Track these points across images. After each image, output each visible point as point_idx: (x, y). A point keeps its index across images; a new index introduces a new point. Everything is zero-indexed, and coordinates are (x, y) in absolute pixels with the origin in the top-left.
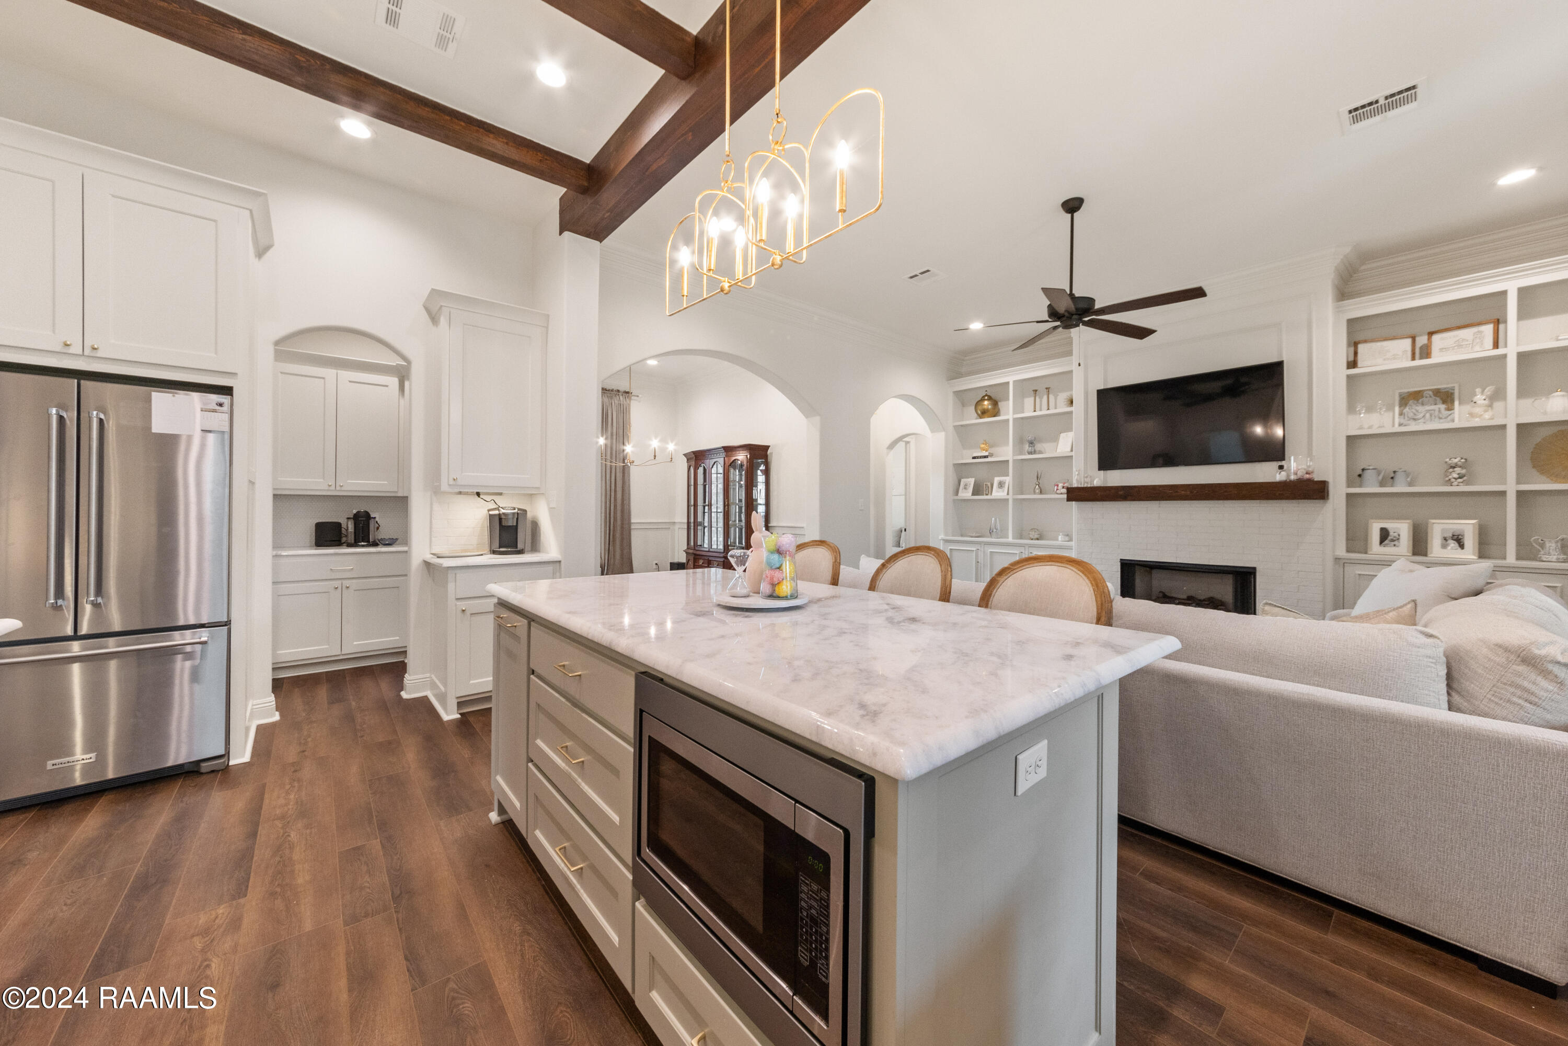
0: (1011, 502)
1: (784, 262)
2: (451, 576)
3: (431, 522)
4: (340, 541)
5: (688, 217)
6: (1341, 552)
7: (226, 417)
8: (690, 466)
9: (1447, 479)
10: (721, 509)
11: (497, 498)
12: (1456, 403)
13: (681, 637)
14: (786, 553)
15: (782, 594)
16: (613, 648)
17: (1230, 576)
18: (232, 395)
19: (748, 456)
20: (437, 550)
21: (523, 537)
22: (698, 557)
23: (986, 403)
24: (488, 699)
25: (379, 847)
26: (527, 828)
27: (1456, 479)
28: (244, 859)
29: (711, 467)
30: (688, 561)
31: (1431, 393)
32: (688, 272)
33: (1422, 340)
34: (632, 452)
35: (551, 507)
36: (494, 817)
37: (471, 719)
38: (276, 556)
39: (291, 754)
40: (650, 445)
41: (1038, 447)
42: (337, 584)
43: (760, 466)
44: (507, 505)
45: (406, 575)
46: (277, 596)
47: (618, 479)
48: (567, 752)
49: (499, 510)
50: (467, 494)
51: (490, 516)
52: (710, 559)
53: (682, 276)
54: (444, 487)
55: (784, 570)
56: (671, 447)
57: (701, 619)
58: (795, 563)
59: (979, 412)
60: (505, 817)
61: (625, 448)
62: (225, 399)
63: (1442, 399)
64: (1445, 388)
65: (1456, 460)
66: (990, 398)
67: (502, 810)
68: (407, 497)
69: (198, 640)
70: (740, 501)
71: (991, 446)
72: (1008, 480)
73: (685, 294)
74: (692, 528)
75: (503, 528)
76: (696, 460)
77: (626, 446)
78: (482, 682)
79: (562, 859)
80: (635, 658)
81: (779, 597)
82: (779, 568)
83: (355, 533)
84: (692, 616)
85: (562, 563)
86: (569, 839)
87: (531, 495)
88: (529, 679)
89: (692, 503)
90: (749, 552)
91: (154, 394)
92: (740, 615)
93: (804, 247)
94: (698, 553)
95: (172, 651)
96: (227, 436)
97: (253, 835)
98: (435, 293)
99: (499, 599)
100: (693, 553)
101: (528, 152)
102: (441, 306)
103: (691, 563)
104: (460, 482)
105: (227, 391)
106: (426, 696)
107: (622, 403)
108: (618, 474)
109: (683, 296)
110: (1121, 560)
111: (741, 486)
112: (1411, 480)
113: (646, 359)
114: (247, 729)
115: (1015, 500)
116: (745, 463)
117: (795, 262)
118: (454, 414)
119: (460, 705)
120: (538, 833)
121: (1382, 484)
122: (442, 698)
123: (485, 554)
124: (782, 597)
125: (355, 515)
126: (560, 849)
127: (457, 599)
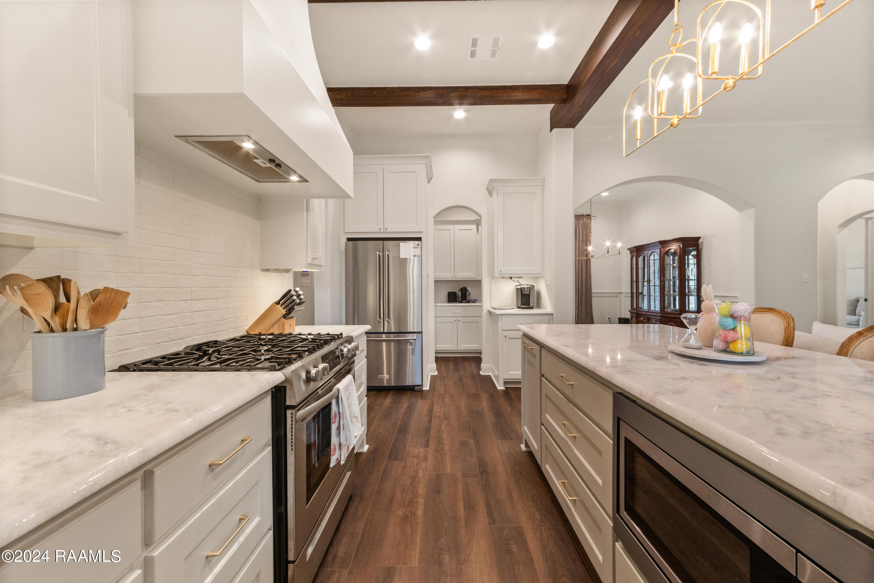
1: (737, 83)
2: (500, 318)
3: (491, 292)
4: (456, 300)
5: (640, 85)
7: (420, 249)
8: (633, 256)
10: (658, 283)
11: (519, 280)
13: (648, 373)
14: (741, 317)
15: (739, 350)
16: (596, 372)
18: (421, 240)
19: (681, 246)
20: (494, 305)
21: (533, 300)
22: (640, 315)
24: (519, 383)
25: (473, 444)
26: (541, 461)
28: (428, 430)
29: (649, 255)
30: (632, 317)
32: (640, 122)
34: (592, 250)
35: (547, 283)
36: (523, 447)
37: (510, 391)
38: (436, 306)
39: (441, 390)
40: (605, 245)
42: (455, 319)
43: (691, 253)
44: (525, 283)
45: (481, 317)
46: (436, 323)
47: (583, 267)
48: (565, 427)
49: (521, 286)
50: (506, 278)
51: (517, 288)
52: (649, 317)
53: (636, 127)
54: (496, 275)
55: (739, 332)
56: (619, 245)
57: (660, 362)
58: (750, 326)
60: (528, 449)
61: (587, 248)
62: (419, 242)
67: (527, 445)
68: (481, 280)
69: (413, 338)
70: (674, 277)
73: (639, 137)
74: (635, 296)
75: (523, 295)
76: (637, 251)
77: (588, 247)
78: (516, 373)
79: (563, 489)
80: (613, 382)
81: (735, 353)
82: (734, 329)
83: (461, 296)
84: (652, 359)
85: (554, 315)
86: (566, 478)
87: (536, 277)
88: (541, 380)
89: (635, 280)
90: (699, 315)
91: (400, 243)
92: (695, 362)
93: (760, 62)
94: (640, 312)
95: (407, 341)
96: (420, 257)
97: (430, 421)
98: (491, 181)
99: (524, 332)
100: (636, 313)
101: (534, 92)
102: (494, 187)
103: (634, 319)
104: (503, 272)
105: (419, 239)
106: (490, 375)
107: (585, 222)
108: (583, 265)
109: (637, 140)
111: (674, 267)
113: (601, 193)
114: (428, 376)
116: (678, 251)
117: (750, 79)
118: (500, 238)
119: (505, 383)
120: (547, 466)
122: (497, 377)
123: (515, 308)
124: (738, 353)
125: (461, 289)
126: (561, 483)
127: (503, 330)
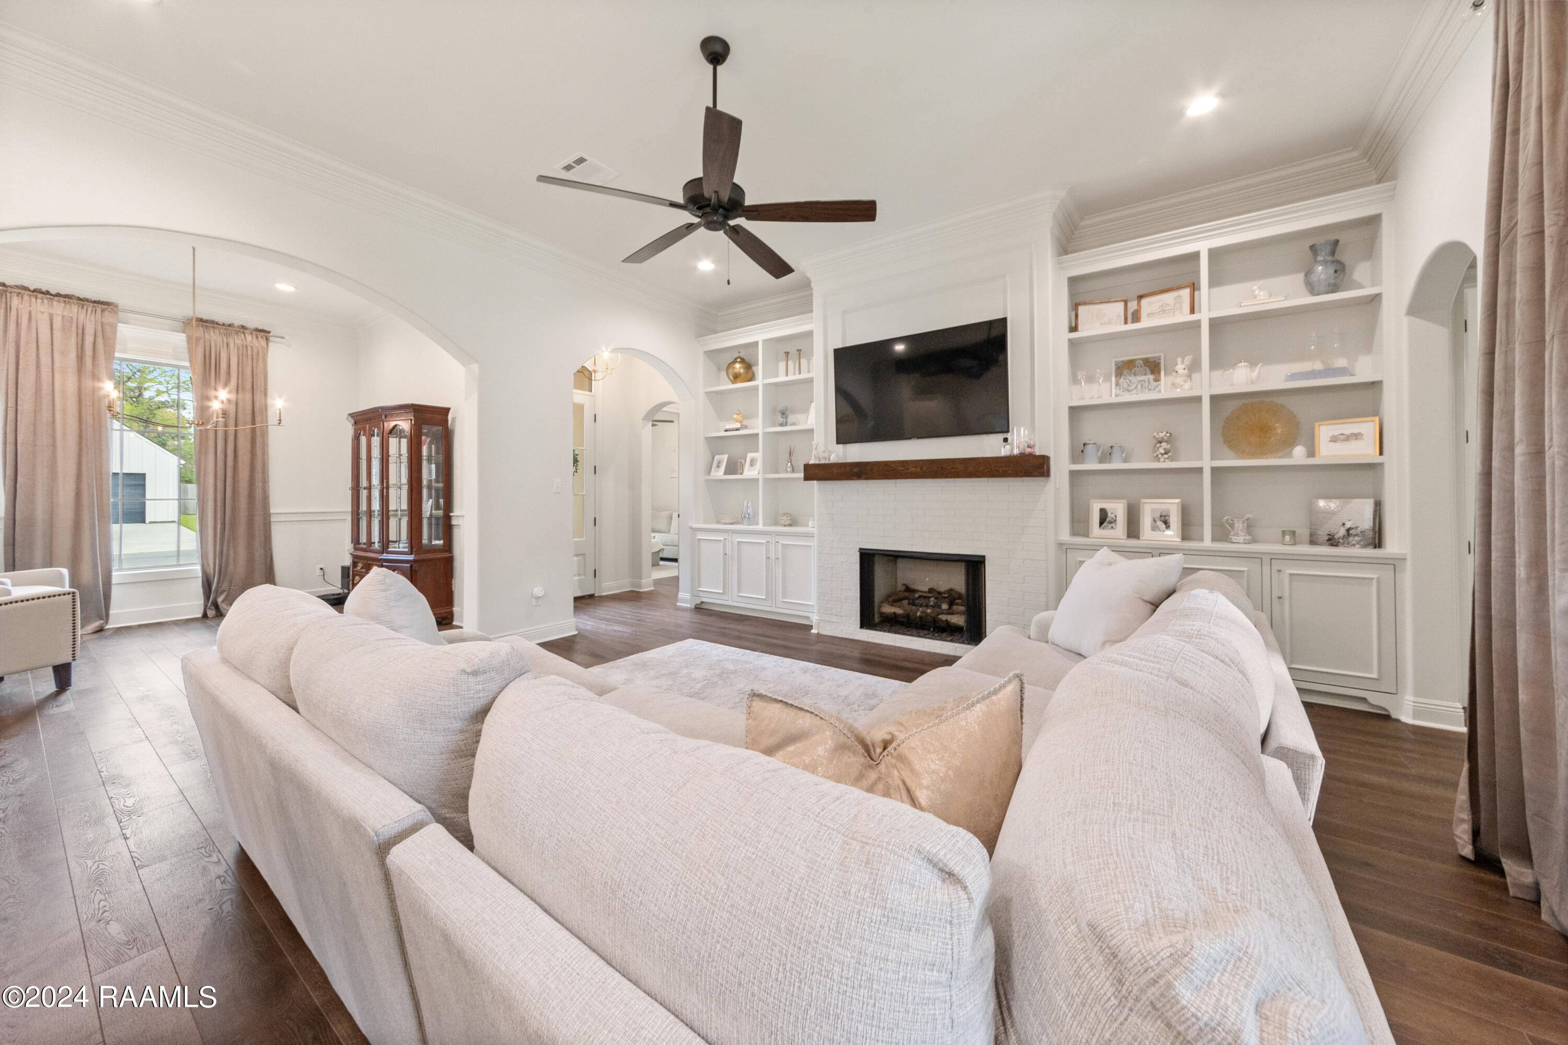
0: (761, 482)
6: (1065, 536)
9: (1155, 454)
12: (1162, 373)
17: (963, 564)
19: (412, 421)
23: (738, 366)
27: (1162, 454)
31: (1141, 362)
33: (1133, 306)
41: (791, 418)
59: (732, 378)
63: (1150, 368)
64: (1154, 357)
65: (1162, 435)
66: (743, 361)
71: (746, 417)
72: (758, 456)
110: (860, 549)
112: (1126, 456)
115: (765, 480)
116: (407, 430)
121: (1101, 461)
